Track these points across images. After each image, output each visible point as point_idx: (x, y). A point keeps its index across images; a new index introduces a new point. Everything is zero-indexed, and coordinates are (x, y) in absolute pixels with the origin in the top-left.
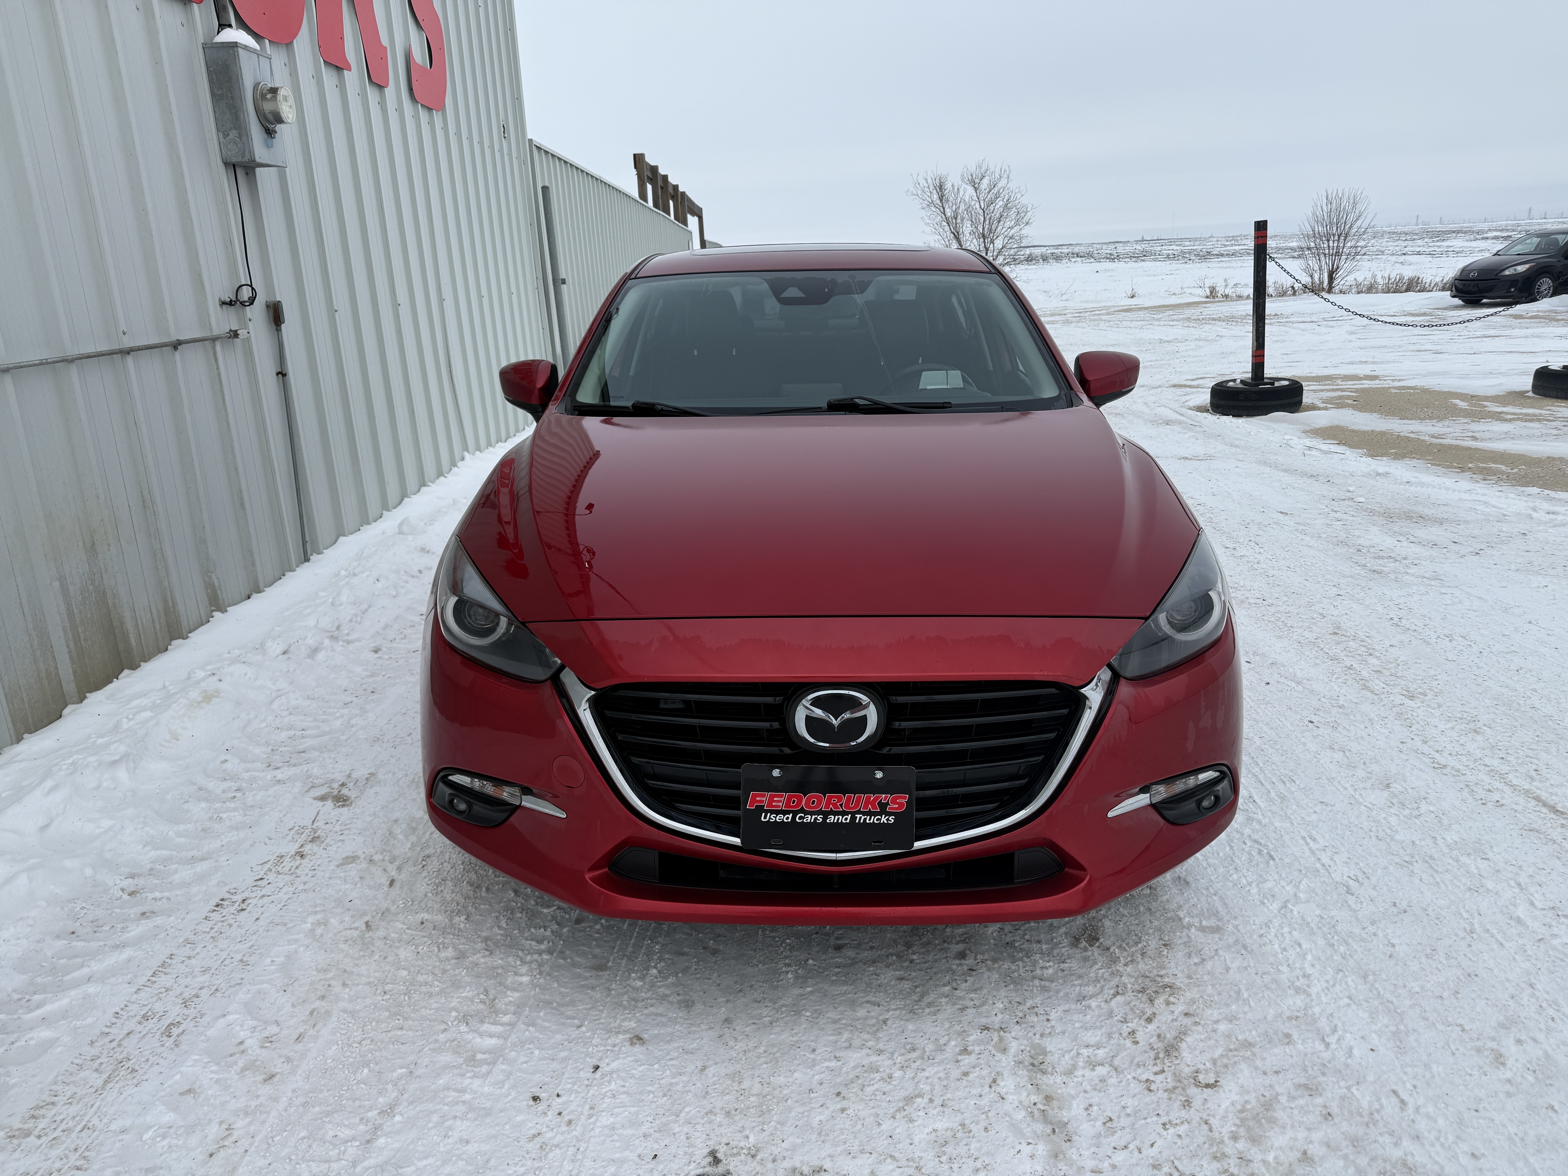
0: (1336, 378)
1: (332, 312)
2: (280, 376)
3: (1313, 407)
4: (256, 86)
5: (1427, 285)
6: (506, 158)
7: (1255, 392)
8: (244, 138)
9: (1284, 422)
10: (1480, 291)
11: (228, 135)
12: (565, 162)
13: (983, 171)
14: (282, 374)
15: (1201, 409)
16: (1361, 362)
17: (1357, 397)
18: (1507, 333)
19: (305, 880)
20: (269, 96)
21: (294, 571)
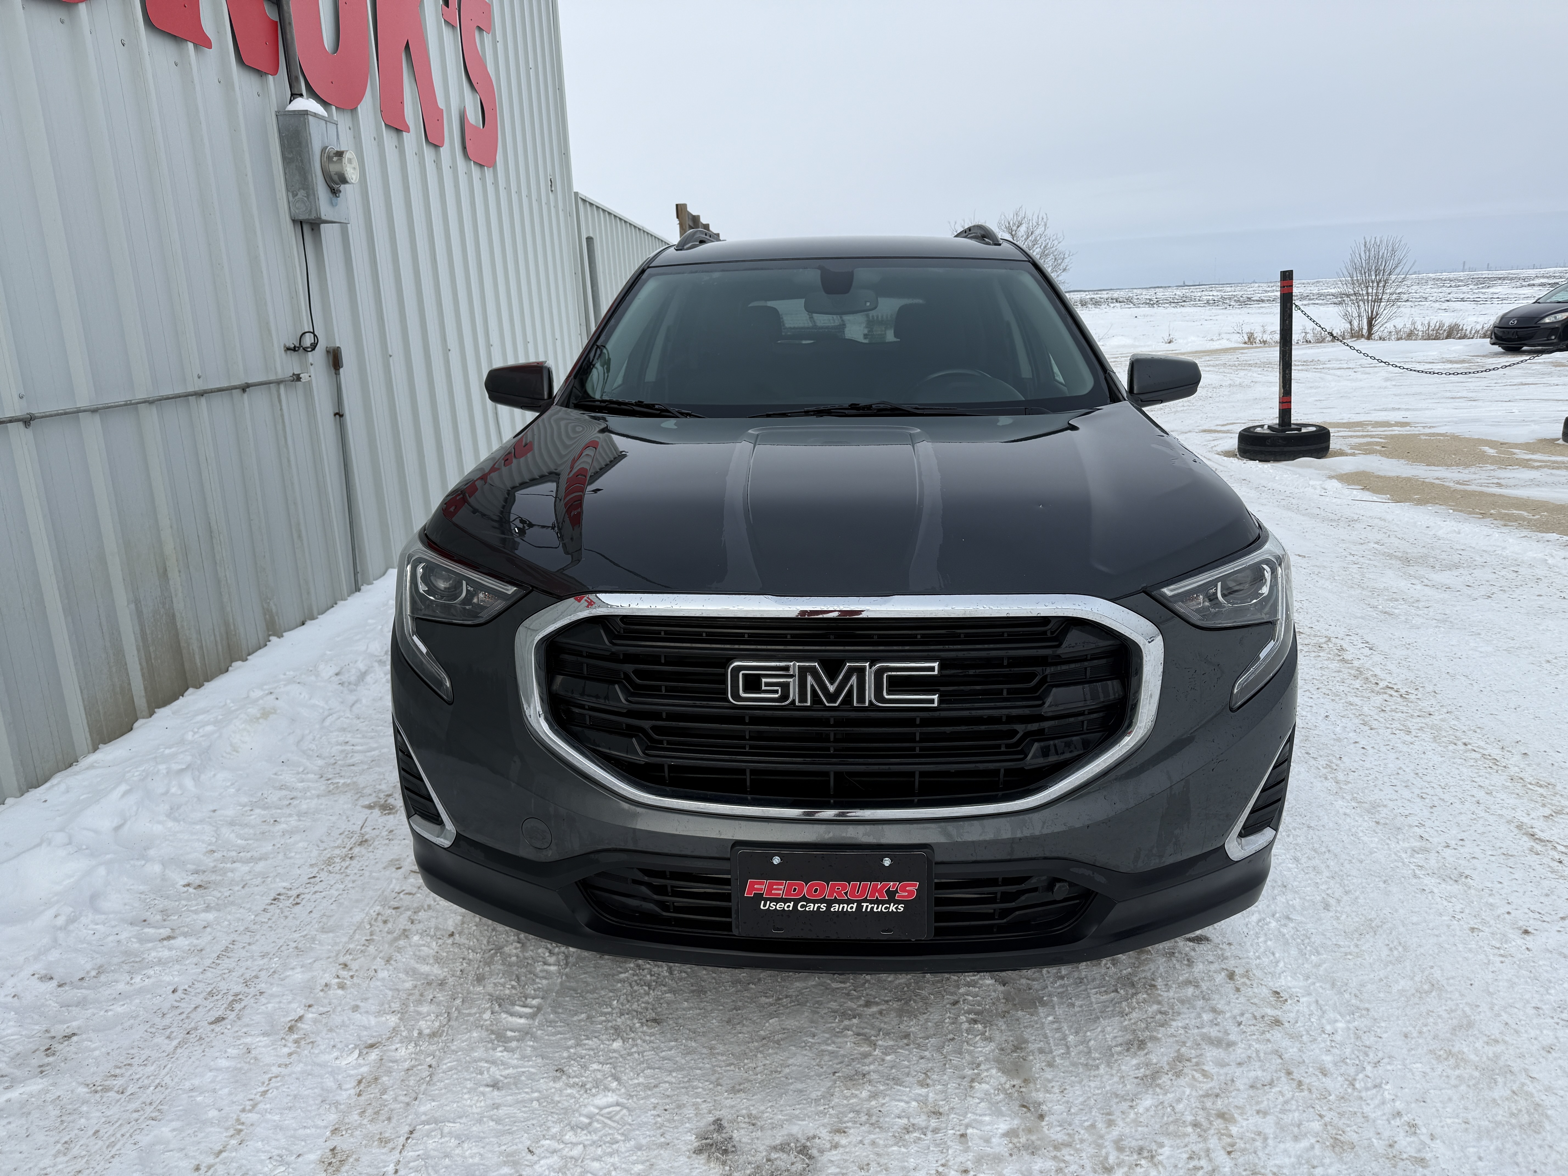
0: (1367, 425)
1: (386, 356)
2: (337, 416)
3: (1341, 453)
4: (324, 150)
5: (1468, 332)
6: (553, 210)
7: (1282, 438)
8: (312, 197)
9: (1310, 467)
10: (1520, 339)
11: (297, 195)
12: (609, 213)
13: (1019, 219)
14: (339, 414)
15: (1228, 454)
16: (1394, 409)
17: (1385, 443)
18: (1545, 380)
19: (354, 878)
20: (335, 159)
21: (345, 600)
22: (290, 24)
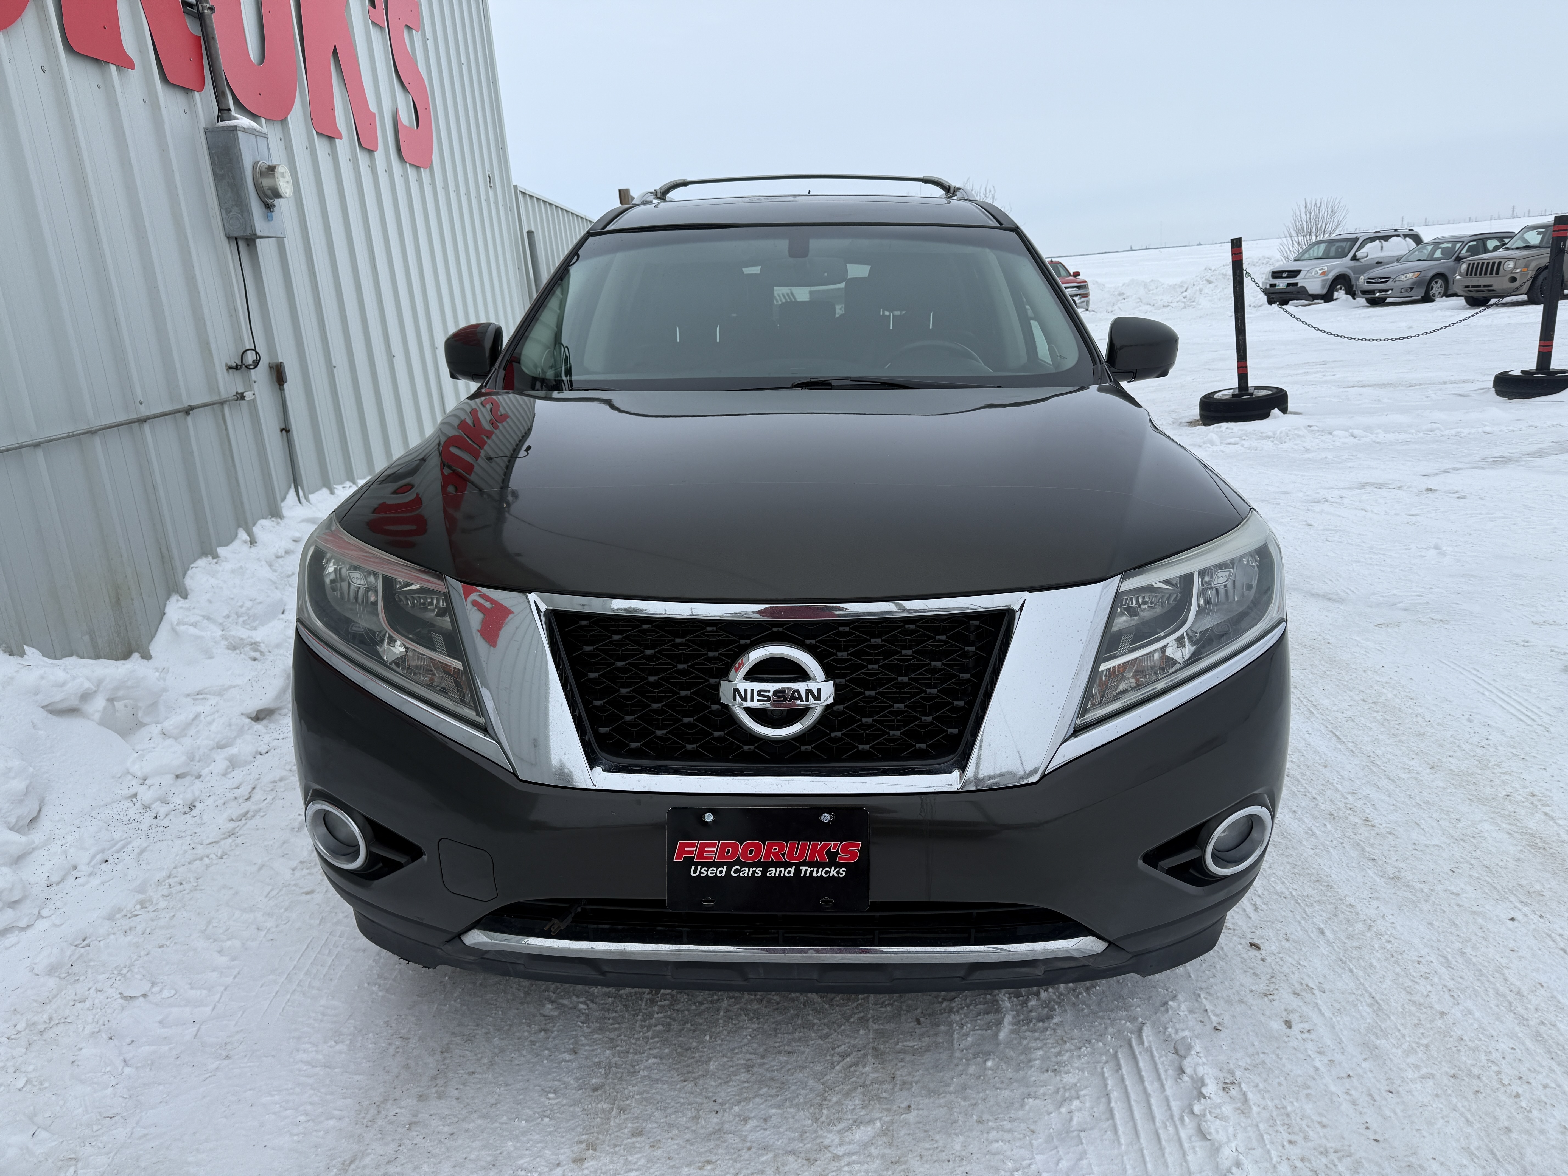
1: (331, 368)
2: (284, 432)
4: (255, 166)
6: (493, 206)
8: (246, 214)
11: (230, 212)
12: (551, 205)
14: (286, 430)
20: (267, 174)
22: (213, 38)
